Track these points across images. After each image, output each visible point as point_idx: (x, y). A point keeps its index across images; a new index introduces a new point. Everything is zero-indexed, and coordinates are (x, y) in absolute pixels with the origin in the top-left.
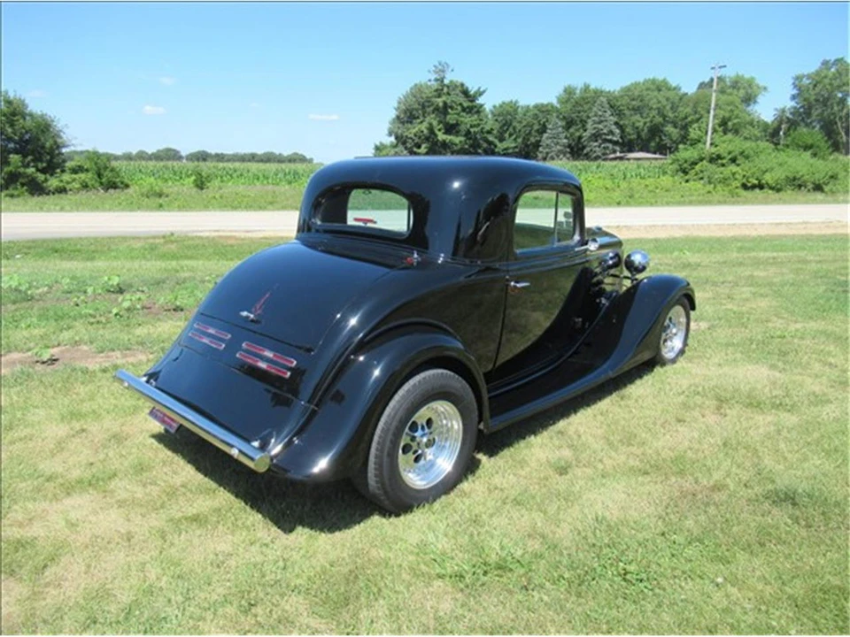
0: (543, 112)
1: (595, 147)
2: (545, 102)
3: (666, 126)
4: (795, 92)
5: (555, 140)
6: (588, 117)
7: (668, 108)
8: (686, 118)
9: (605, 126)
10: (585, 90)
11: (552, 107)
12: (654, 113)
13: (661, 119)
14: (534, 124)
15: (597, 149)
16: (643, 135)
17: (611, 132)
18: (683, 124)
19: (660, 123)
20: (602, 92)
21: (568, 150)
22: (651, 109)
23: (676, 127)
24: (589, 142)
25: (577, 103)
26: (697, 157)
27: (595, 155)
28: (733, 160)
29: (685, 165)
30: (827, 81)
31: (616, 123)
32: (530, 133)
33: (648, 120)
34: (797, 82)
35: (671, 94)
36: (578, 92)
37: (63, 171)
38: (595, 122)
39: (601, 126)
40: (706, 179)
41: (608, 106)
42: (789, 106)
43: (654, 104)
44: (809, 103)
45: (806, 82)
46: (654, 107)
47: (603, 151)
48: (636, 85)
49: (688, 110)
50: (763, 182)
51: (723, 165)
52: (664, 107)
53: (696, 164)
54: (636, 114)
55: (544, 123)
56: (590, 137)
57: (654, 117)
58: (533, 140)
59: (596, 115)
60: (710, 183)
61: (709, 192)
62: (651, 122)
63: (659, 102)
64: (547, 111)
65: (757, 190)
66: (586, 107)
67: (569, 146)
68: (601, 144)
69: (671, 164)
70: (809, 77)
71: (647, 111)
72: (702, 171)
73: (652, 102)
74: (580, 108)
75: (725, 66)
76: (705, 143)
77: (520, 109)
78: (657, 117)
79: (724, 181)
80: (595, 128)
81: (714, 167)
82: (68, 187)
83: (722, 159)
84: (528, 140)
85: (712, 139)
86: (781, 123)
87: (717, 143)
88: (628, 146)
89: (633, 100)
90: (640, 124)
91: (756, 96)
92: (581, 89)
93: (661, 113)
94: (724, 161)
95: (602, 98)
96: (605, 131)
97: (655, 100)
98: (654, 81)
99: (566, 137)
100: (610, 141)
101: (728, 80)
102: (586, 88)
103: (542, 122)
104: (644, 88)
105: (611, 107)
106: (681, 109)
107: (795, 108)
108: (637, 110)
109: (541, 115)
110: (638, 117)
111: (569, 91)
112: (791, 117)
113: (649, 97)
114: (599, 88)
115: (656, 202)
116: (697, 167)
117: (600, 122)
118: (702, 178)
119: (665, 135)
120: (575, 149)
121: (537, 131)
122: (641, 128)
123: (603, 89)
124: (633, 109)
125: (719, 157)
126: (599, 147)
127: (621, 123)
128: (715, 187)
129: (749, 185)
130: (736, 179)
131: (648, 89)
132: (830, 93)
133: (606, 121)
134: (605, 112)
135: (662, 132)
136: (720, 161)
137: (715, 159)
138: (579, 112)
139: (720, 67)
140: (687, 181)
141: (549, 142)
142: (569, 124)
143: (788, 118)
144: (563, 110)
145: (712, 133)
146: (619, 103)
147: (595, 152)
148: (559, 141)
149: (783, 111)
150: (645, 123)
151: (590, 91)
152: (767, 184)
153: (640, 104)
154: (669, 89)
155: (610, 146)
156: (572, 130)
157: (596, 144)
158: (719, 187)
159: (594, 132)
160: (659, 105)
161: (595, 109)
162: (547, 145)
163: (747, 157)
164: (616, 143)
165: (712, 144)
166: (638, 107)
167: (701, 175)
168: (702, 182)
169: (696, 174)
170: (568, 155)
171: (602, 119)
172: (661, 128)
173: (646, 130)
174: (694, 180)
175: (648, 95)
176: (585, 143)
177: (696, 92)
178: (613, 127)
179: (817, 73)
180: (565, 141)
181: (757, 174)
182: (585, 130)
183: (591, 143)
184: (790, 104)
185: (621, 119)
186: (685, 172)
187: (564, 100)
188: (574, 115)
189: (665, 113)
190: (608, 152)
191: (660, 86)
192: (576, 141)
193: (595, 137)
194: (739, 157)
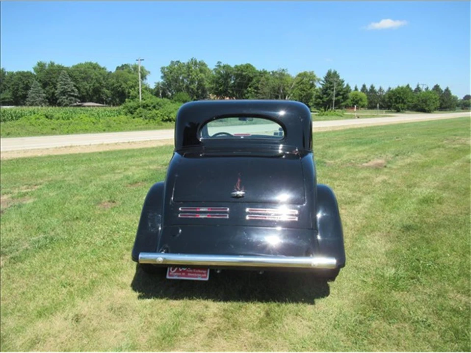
0: (25, 77)
1: (64, 99)
2: (26, 71)
3: (103, 89)
4: (162, 75)
5: (37, 94)
6: (57, 82)
7: (102, 78)
8: (113, 84)
9: (69, 87)
10: (52, 65)
11: (31, 73)
12: (95, 81)
13: (99, 85)
14: (19, 84)
15: (65, 100)
16: (90, 93)
17: (73, 91)
18: (112, 88)
19: (99, 87)
20: (63, 67)
21: (47, 100)
22: (92, 79)
23: (108, 90)
24: (60, 96)
25: (48, 72)
26: (137, 106)
27: (65, 104)
28: (154, 107)
29: (131, 109)
30: (175, 71)
31: (75, 86)
32: (17, 89)
33: (92, 85)
34: (163, 70)
35: (101, 71)
36: (47, 66)
38: (62, 85)
39: (66, 87)
40: (143, 117)
41: (68, 76)
42: (161, 82)
43: (93, 76)
44: (169, 81)
45: (166, 70)
46: (94, 78)
47: (70, 101)
48: (81, 64)
49: (114, 81)
50: (171, 118)
51: (150, 110)
52: (100, 78)
53: (137, 109)
54: (84, 81)
55: (27, 83)
56: (60, 93)
57: (95, 83)
58: (20, 93)
59: (62, 80)
60: (146, 119)
61: (147, 123)
62: (94, 86)
63: (96, 75)
64: (28, 76)
65: (169, 122)
66: (54, 75)
67: (47, 98)
68: (68, 97)
69: (124, 109)
70: (167, 68)
71: (90, 80)
72: (140, 113)
73: (92, 75)
74: (51, 76)
75: (143, 60)
76: (139, 98)
77: (6, 74)
78: (96, 83)
79: (153, 118)
80: (62, 88)
81: (146, 111)
83: (149, 106)
84: (17, 93)
85: (142, 96)
86: (158, 89)
87: (145, 98)
88: (83, 99)
89: (81, 73)
90: (88, 87)
91: (146, 75)
92: (49, 64)
93: (98, 81)
94: (150, 108)
95: (64, 71)
96: (69, 90)
97: (94, 74)
98: (91, 64)
99: (44, 93)
100: (73, 96)
101: (131, 66)
102: (52, 64)
103: (25, 83)
104: (86, 67)
105: (70, 76)
106: (110, 80)
107: (163, 83)
108: (84, 79)
109: (23, 78)
110: (85, 83)
111: (41, 66)
112: (162, 86)
113: (90, 72)
114: (60, 64)
115: (124, 129)
116: (138, 111)
117: (65, 85)
118: (141, 116)
119: (103, 94)
120: (51, 100)
121: (23, 88)
122: (88, 89)
123: (63, 65)
124: (83, 79)
125: (147, 106)
126: (67, 99)
127: (77, 86)
128: (149, 121)
129: (164, 119)
130: (158, 117)
131: (88, 68)
132: (177, 77)
133: (69, 84)
134: (67, 79)
135: (100, 91)
136: (148, 108)
137: (145, 106)
138: (51, 78)
139: (141, 60)
140: (134, 118)
141: (33, 95)
142: (45, 85)
143: (161, 87)
144: (39, 76)
145: (142, 93)
146: (75, 75)
147: (65, 102)
148: (40, 95)
149: (158, 83)
150: (90, 87)
151: (54, 66)
152: (172, 118)
153: (86, 76)
154: (100, 68)
155: (73, 98)
156: (47, 88)
157: (64, 97)
158: (151, 121)
159: (62, 90)
160: (97, 77)
161: (60, 77)
162: (33, 97)
163: (160, 106)
164: (76, 97)
165: (142, 99)
166: (85, 77)
167: (140, 115)
168: (142, 118)
169: (138, 114)
170: (48, 104)
171: (66, 83)
172: (100, 90)
173: (91, 91)
174: (137, 117)
175: (89, 71)
176: (57, 97)
177: (116, 72)
178: (73, 88)
179: (170, 67)
180: (44, 95)
181: (167, 114)
182: (56, 89)
183: (61, 97)
184: (161, 81)
185: (77, 84)
186: (132, 113)
187: (39, 70)
188: (47, 80)
189: (101, 81)
190: (73, 102)
191: (95, 67)
192: (51, 95)
193: (63, 93)
194: (157, 106)
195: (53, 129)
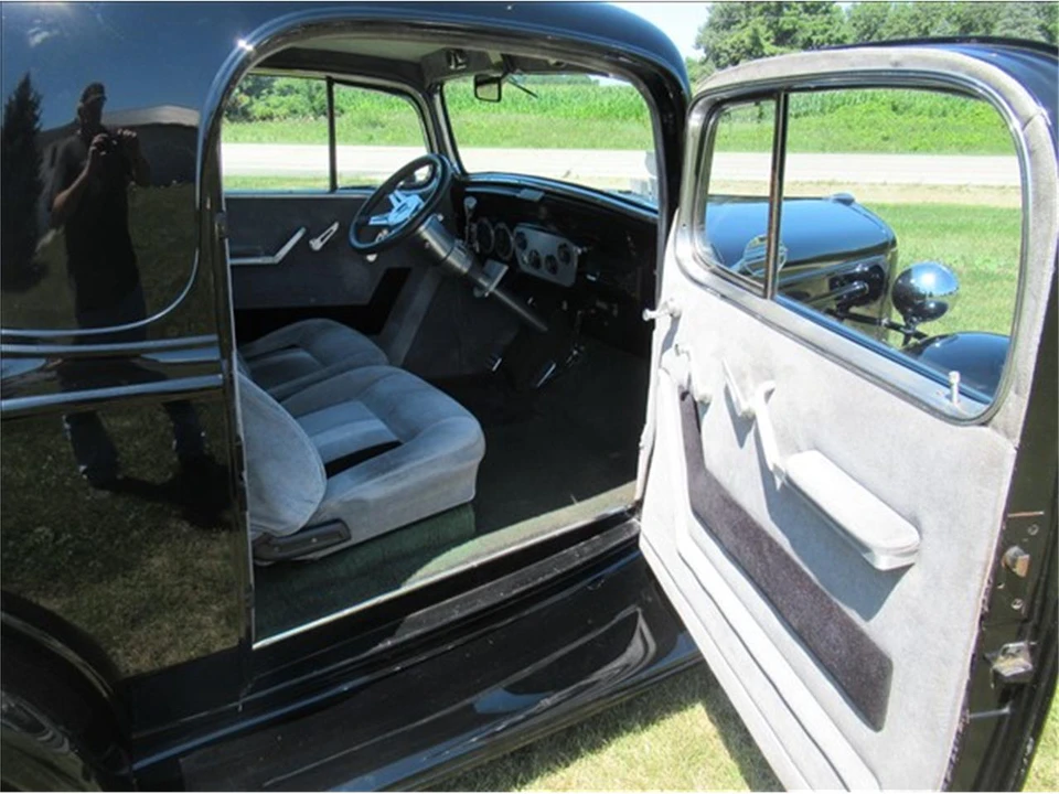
9: (1024, 32)
14: (907, 31)
31: (1042, 28)
37: (270, 92)
38: (1006, 27)
39: (1016, 32)
55: (926, 28)
82: (275, 112)
117: (1016, 26)
127: (1051, 26)
138: (984, 11)
144: (959, 8)
171: (1020, 20)
185: (1051, 21)
188: (974, 16)
195: (886, 139)
